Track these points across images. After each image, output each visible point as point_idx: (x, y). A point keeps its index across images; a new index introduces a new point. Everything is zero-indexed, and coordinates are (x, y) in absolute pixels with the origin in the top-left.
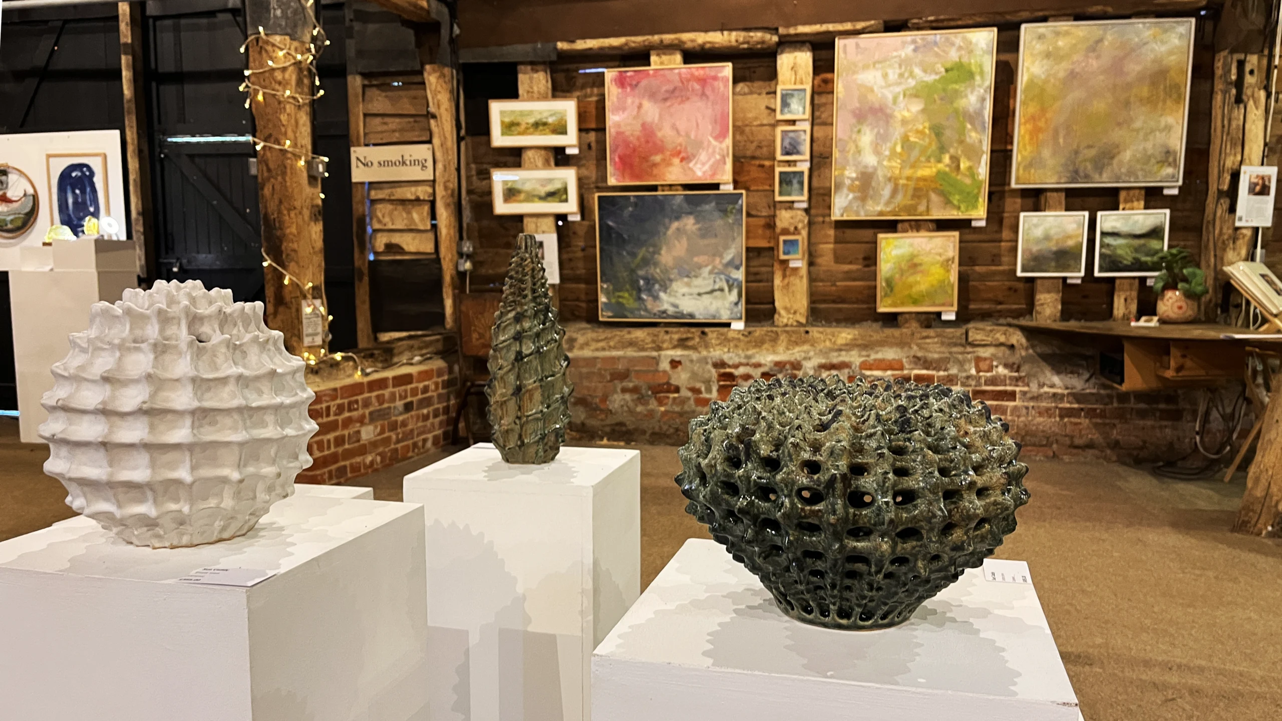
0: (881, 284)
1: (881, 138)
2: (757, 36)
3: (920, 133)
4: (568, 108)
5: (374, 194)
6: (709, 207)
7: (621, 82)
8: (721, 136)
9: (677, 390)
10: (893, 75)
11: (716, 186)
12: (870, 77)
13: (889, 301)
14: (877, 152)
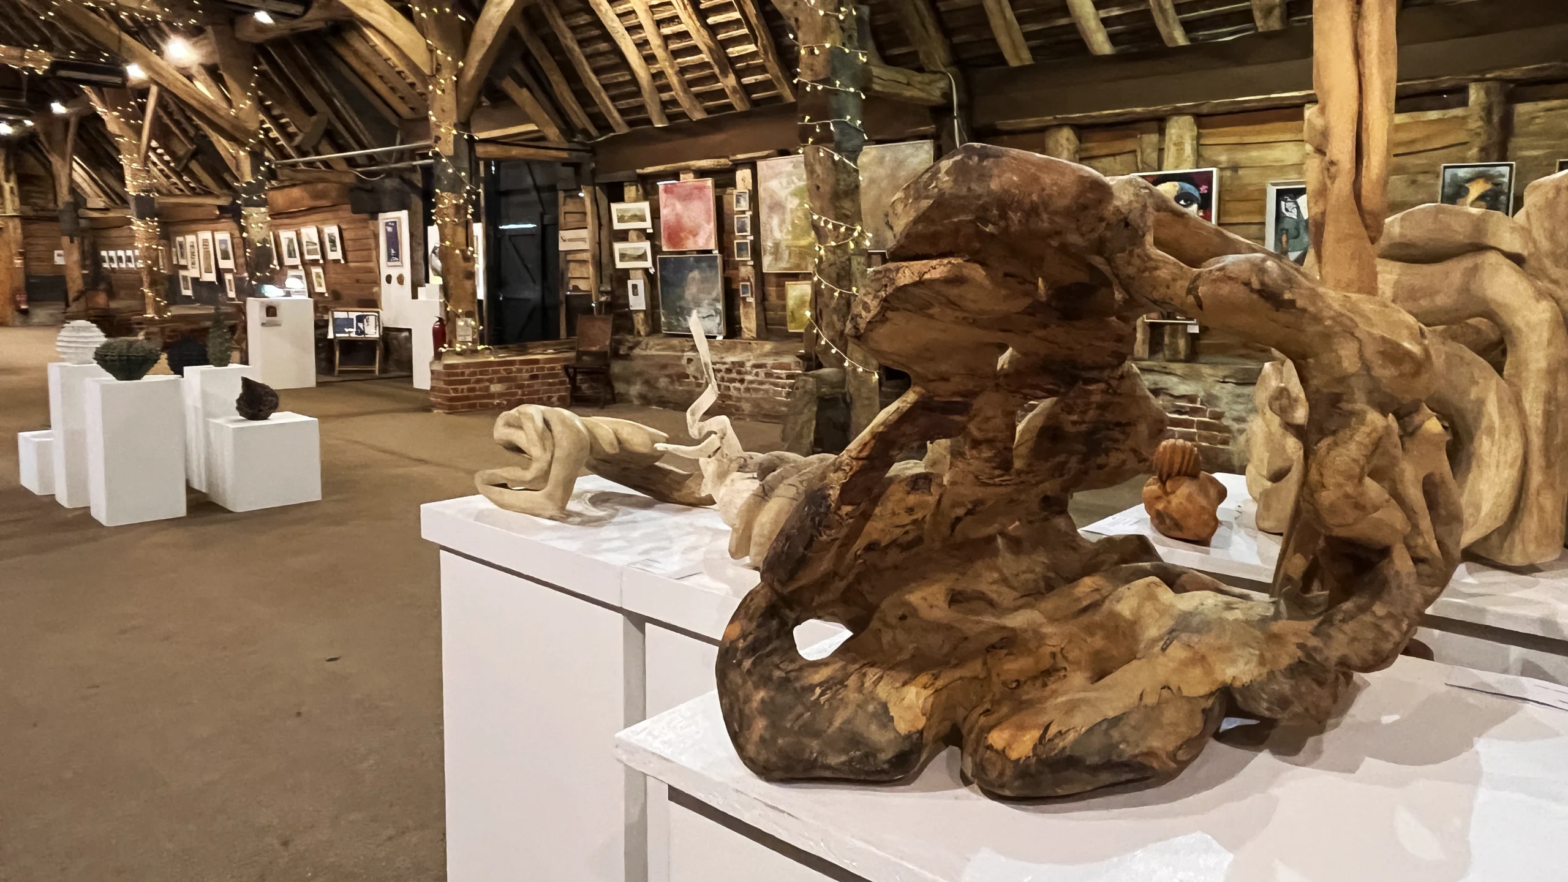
0: (788, 313)
1: (782, 222)
2: (723, 161)
3: (799, 218)
4: (645, 206)
5: (570, 257)
6: (704, 264)
7: (667, 190)
8: (708, 222)
9: (687, 377)
10: (784, 181)
11: (710, 252)
12: (774, 184)
13: (793, 325)
14: (781, 231)
